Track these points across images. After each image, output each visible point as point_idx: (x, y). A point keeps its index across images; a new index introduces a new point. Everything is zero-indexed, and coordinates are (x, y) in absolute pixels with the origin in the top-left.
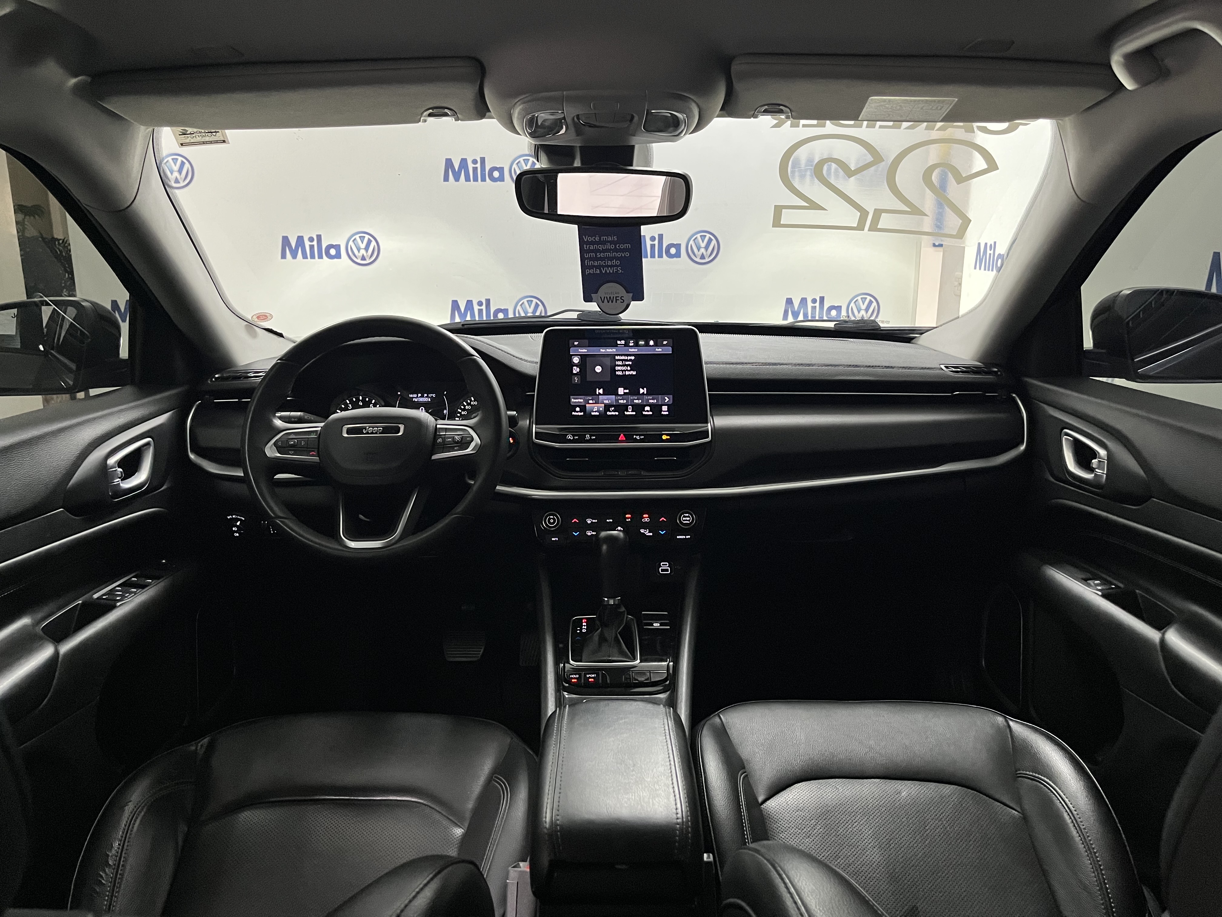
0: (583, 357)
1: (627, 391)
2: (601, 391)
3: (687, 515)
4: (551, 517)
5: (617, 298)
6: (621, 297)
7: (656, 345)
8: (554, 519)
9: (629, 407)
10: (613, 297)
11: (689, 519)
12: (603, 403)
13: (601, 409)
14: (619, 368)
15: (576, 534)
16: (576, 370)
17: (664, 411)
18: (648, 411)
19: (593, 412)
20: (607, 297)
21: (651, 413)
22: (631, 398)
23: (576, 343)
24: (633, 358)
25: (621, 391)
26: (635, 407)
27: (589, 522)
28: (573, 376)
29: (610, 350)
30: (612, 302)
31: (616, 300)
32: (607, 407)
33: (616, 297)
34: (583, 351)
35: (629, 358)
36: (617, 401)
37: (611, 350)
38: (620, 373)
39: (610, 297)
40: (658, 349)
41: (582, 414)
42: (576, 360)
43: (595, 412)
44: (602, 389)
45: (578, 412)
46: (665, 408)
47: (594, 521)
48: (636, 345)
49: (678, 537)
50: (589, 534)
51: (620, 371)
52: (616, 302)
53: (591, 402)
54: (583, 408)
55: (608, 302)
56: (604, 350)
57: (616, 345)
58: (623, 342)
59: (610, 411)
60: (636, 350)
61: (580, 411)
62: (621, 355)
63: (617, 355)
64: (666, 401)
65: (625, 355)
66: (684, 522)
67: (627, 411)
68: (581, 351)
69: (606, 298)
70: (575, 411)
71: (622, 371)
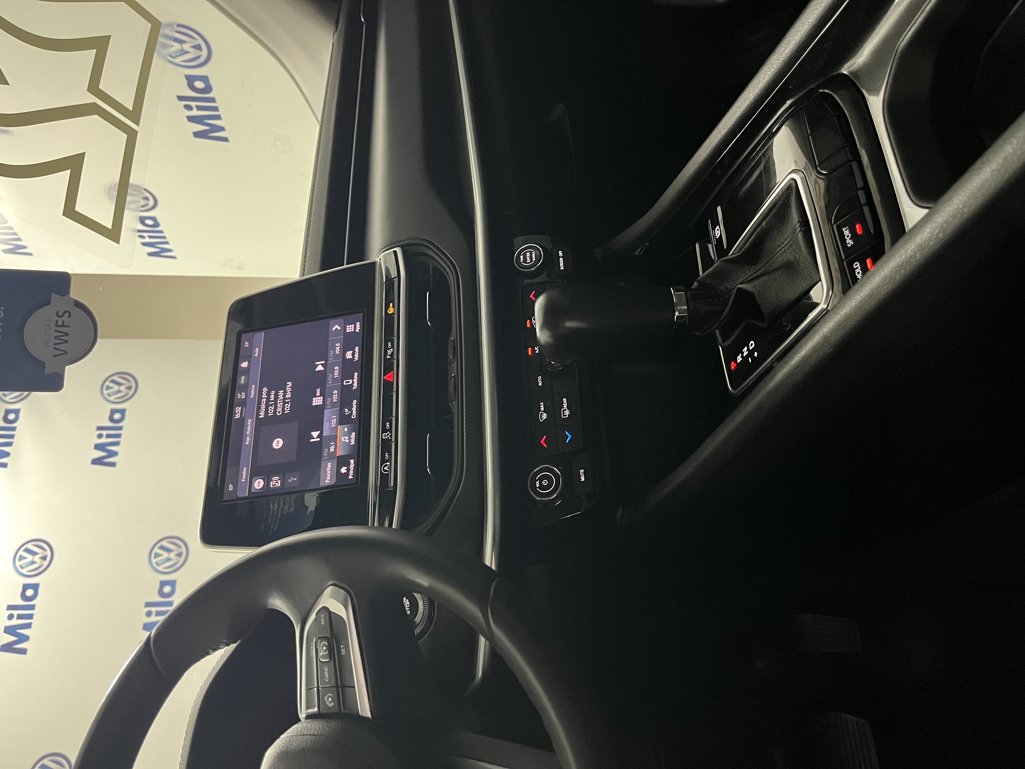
0: (254, 474)
1: (318, 391)
2: (315, 434)
3: (522, 257)
4: (538, 485)
5: (60, 323)
6: (57, 315)
7: (249, 358)
8: (541, 479)
9: (345, 384)
10: (56, 331)
11: (528, 253)
12: (336, 428)
13: (346, 430)
14: (279, 409)
15: (570, 437)
16: (276, 482)
17: (355, 329)
18: (353, 355)
19: (350, 442)
20: (56, 344)
21: (357, 349)
22: (330, 382)
23: (231, 488)
24: (265, 390)
25: (317, 401)
26: (346, 374)
27: (545, 416)
28: (286, 486)
29: (249, 428)
30: (67, 334)
31: (63, 326)
32: (343, 420)
33: (57, 326)
34: (245, 472)
35: (264, 396)
36: (333, 405)
37: (249, 426)
38: (288, 406)
39: (56, 338)
40: (255, 353)
41: (352, 461)
42: (259, 484)
43: (350, 439)
44: (312, 433)
45: (348, 470)
46: (350, 328)
47: (542, 409)
48: (246, 388)
49: (562, 268)
50: (567, 413)
51: (284, 407)
52: (68, 326)
53: (332, 449)
54: (342, 461)
55: (67, 342)
56: (248, 439)
57: (242, 421)
58: (238, 410)
59: (351, 414)
60: (253, 386)
61: (348, 465)
62: (259, 408)
63: (258, 415)
64: (339, 328)
65: (259, 403)
66: (534, 260)
67: (352, 385)
68: (244, 477)
69: (56, 346)
70: (347, 474)
71: (284, 403)
